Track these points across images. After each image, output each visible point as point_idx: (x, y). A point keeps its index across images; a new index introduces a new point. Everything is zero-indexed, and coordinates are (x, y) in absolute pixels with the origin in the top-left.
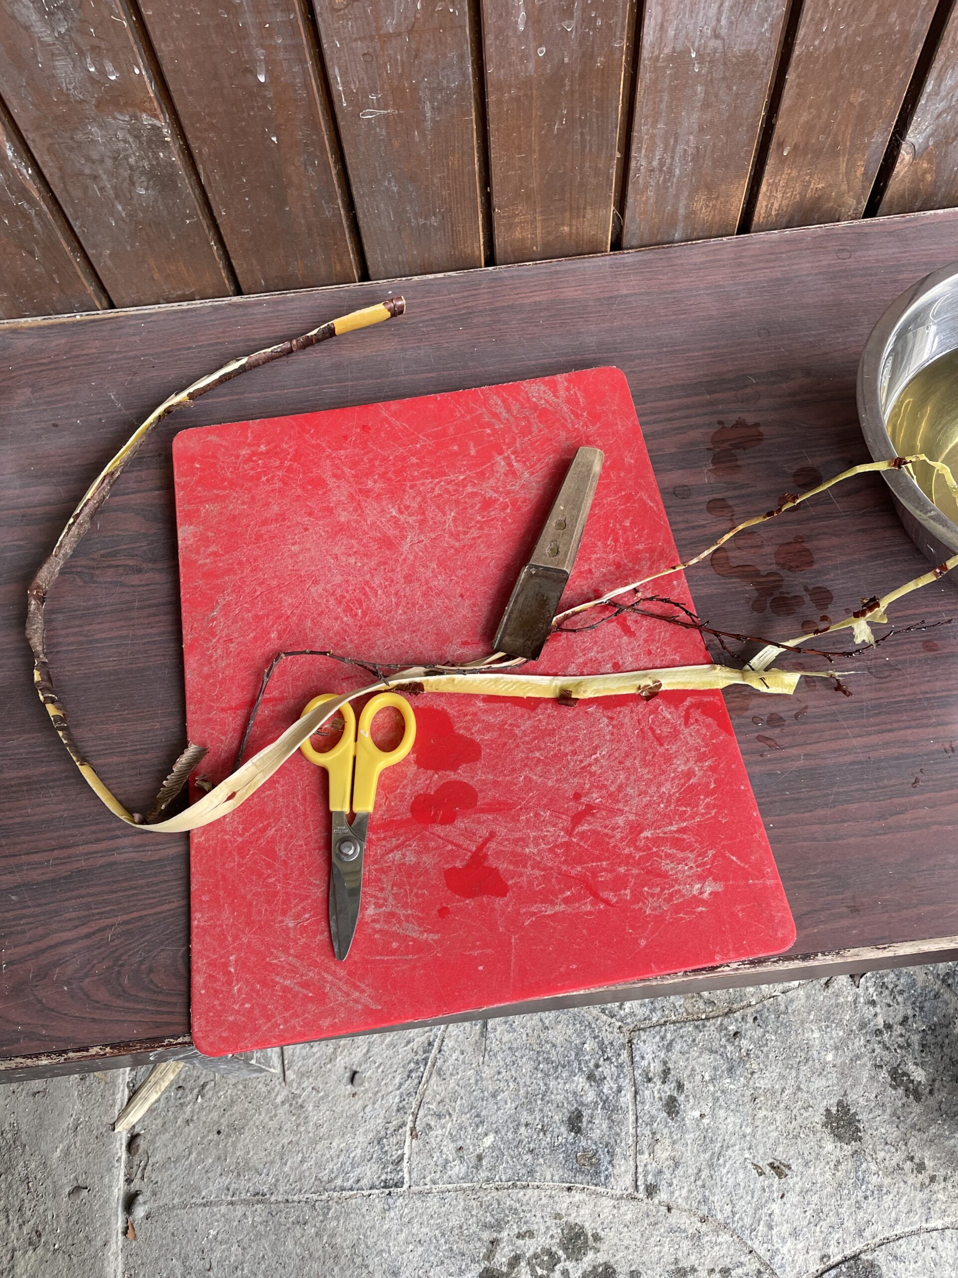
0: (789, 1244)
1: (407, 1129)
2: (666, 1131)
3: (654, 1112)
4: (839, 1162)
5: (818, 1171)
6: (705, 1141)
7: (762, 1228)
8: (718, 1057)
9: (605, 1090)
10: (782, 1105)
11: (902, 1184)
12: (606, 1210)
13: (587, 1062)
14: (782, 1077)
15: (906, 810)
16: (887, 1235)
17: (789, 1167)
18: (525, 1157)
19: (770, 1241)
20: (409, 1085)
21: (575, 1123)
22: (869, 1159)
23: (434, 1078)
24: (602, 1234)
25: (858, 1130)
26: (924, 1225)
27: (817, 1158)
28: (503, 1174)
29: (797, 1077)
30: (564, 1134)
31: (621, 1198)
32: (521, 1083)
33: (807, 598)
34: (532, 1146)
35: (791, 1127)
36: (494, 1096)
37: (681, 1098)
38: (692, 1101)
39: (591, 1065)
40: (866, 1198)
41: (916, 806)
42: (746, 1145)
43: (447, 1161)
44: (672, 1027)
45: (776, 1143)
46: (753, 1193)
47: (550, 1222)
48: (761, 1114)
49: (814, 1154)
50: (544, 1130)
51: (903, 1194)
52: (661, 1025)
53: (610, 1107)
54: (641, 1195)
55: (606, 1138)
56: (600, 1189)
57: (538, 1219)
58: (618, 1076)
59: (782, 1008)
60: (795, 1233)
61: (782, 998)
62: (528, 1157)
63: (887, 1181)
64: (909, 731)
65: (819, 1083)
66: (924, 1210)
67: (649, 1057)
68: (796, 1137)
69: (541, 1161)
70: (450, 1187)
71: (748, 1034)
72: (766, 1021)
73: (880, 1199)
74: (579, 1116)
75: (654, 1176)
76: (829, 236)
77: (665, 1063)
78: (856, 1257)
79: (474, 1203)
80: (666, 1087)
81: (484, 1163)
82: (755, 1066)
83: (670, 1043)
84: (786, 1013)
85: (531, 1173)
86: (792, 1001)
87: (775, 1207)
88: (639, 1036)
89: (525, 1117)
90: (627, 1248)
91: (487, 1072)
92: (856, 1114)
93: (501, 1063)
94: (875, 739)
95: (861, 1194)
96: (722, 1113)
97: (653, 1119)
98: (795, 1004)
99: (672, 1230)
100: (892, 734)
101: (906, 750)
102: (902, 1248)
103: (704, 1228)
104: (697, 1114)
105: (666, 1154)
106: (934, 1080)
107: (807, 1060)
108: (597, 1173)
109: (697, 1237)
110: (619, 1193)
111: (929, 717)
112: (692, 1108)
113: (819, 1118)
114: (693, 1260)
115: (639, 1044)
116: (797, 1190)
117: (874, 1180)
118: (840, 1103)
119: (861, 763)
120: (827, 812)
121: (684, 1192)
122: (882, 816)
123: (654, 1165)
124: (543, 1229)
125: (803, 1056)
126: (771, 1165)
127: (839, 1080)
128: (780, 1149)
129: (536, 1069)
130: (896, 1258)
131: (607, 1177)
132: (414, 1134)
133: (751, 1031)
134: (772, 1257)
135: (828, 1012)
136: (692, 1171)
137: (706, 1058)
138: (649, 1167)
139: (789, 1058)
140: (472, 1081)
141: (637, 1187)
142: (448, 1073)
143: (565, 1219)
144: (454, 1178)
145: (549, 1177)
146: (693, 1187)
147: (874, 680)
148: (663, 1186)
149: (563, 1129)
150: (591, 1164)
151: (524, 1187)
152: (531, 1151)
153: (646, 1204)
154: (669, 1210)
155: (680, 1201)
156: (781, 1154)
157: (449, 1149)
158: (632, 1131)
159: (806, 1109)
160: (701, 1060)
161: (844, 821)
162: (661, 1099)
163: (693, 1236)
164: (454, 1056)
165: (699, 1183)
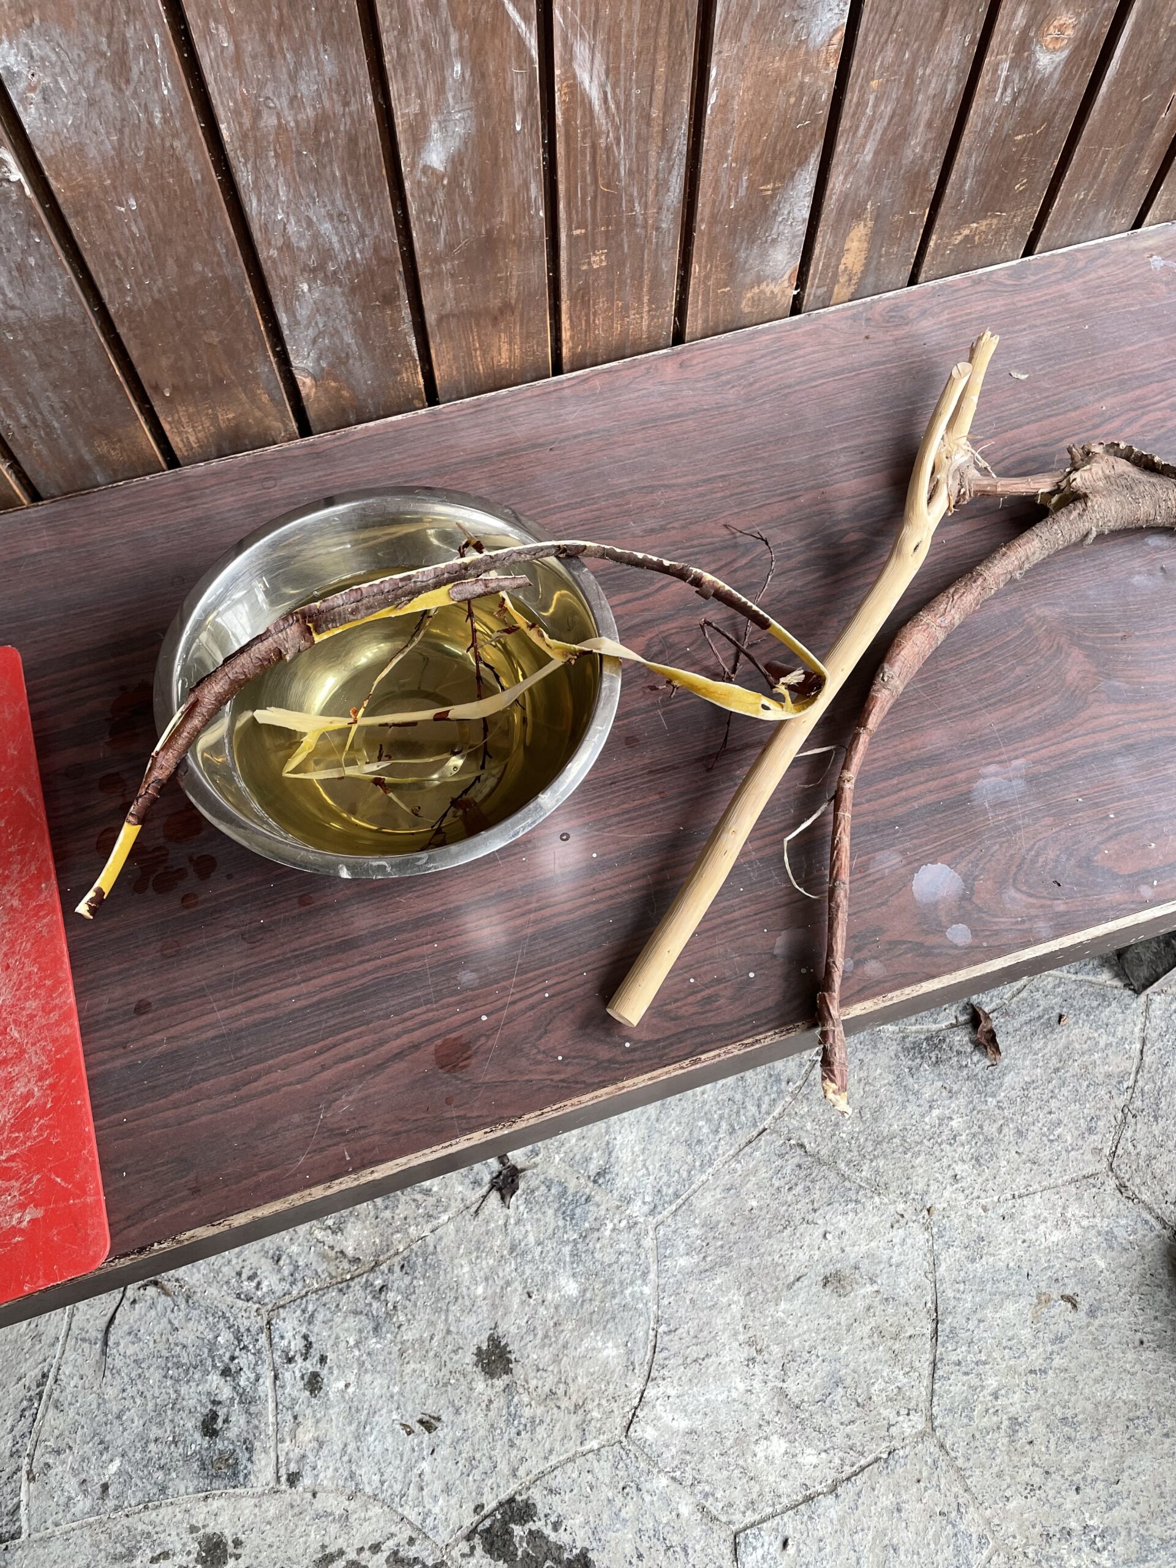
0: (441, 1502)
1: (23, 1473)
2: (308, 1411)
3: (295, 1393)
4: (490, 1401)
5: (470, 1416)
6: (352, 1410)
7: (412, 1491)
8: (363, 1318)
9: (242, 1383)
10: (431, 1354)
11: (555, 1410)
12: (247, 1511)
13: (221, 1356)
14: (431, 1323)
15: (260, 1077)
16: (541, 1469)
17: (439, 1419)
18: (155, 1475)
19: (421, 1503)
20: (23, 1426)
21: (209, 1427)
22: (521, 1390)
23: (51, 1412)
24: (243, 1537)
25: (509, 1361)
26: (580, 1449)
27: (468, 1403)
28: (132, 1498)
29: (446, 1320)
30: (199, 1441)
31: (263, 1494)
32: (149, 1396)
33: (191, 870)
34: (162, 1462)
35: (440, 1375)
36: (119, 1417)
37: (324, 1373)
38: (335, 1372)
39: (226, 1359)
40: (519, 1434)
41: (269, 1071)
42: (395, 1405)
43: (70, 1498)
44: (315, 1296)
45: (426, 1397)
46: (402, 1455)
47: (187, 1537)
48: (408, 1369)
49: (464, 1399)
50: (175, 1443)
51: (557, 1421)
52: (302, 1298)
53: (247, 1400)
54: (284, 1486)
55: (245, 1435)
56: (238, 1491)
57: (174, 1538)
58: (256, 1364)
59: (431, 1249)
60: (447, 1490)
61: (431, 1240)
62: (159, 1475)
63: (540, 1410)
64: (273, 994)
65: (470, 1320)
66: (579, 1433)
67: (289, 1335)
68: (445, 1385)
69: (174, 1475)
70: (74, 1525)
71: (395, 1285)
72: (413, 1268)
73: (533, 1431)
74: (214, 1416)
75: (297, 1462)
76: (257, 463)
77: (305, 1337)
78: (512, 1500)
79: (102, 1537)
80: (308, 1364)
81: (110, 1491)
82: (402, 1318)
83: (312, 1316)
84: (434, 1253)
85: (163, 1490)
86: (441, 1239)
87: (425, 1466)
88: (278, 1315)
89: (155, 1432)
90: (270, 1546)
91: (110, 1392)
92: (507, 1345)
93: (126, 1379)
94: (239, 1008)
95: (514, 1431)
96: (368, 1378)
97: (294, 1401)
98: (445, 1240)
99: (318, 1516)
100: (255, 1000)
101: (268, 1014)
102: (558, 1480)
103: (353, 1505)
104: (341, 1385)
105: (310, 1436)
106: (585, 1291)
107: (456, 1299)
108: (235, 1475)
109: (346, 1517)
110: (260, 1490)
111: (295, 975)
112: (337, 1379)
113: (469, 1358)
114: (341, 1543)
115: (278, 1323)
116: (448, 1442)
117: (527, 1412)
118: (491, 1338)
119: (223, 1036)
120: (182, 1094)
121: (330, 1472)
122: (236, 1088)
123: (297, 1450)
124: (179, 1547)
125: (453, 1294)
126: (421, 1422)
127: (490, 1312)
128: (430, 1401)
129: (165, 1377)
130: (551, 1491)
131: (246, 1476)
132: (31, 1478)
133: (399, 1280)
134: (424, 1520)
135: (478, 1242)
136: (337, 1448)
137: (352, 1322)
138: (291, 1455)
139: (437, 1300)
140: (94, 1406)
141: (278, 1478)
142: (66, 1404)
143: (202, 1531)
144: (78, 1514)
145: (182, 1490)
146: (339, 1465)
147: (247, 946)
148: (307, 1472)
149: (197, 1436)
150: (228, 1466)
151: (157, 1507)
152: (161, 1468)
153: (290, 1495)
154: (314, 1495)
155: (325, 1483)
156: (430, 1408)
157: (72, 1486)
158: (271, 1419)
159: (455, 1352)
160: (346, 1325)
161: (198, 1100)
162: (302, 1378)
163: (341, 1516)
164: (72, 1384)
165: (346, 1458)
